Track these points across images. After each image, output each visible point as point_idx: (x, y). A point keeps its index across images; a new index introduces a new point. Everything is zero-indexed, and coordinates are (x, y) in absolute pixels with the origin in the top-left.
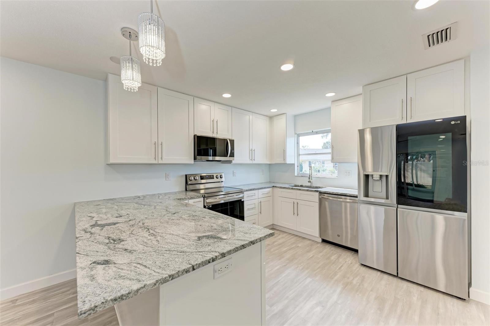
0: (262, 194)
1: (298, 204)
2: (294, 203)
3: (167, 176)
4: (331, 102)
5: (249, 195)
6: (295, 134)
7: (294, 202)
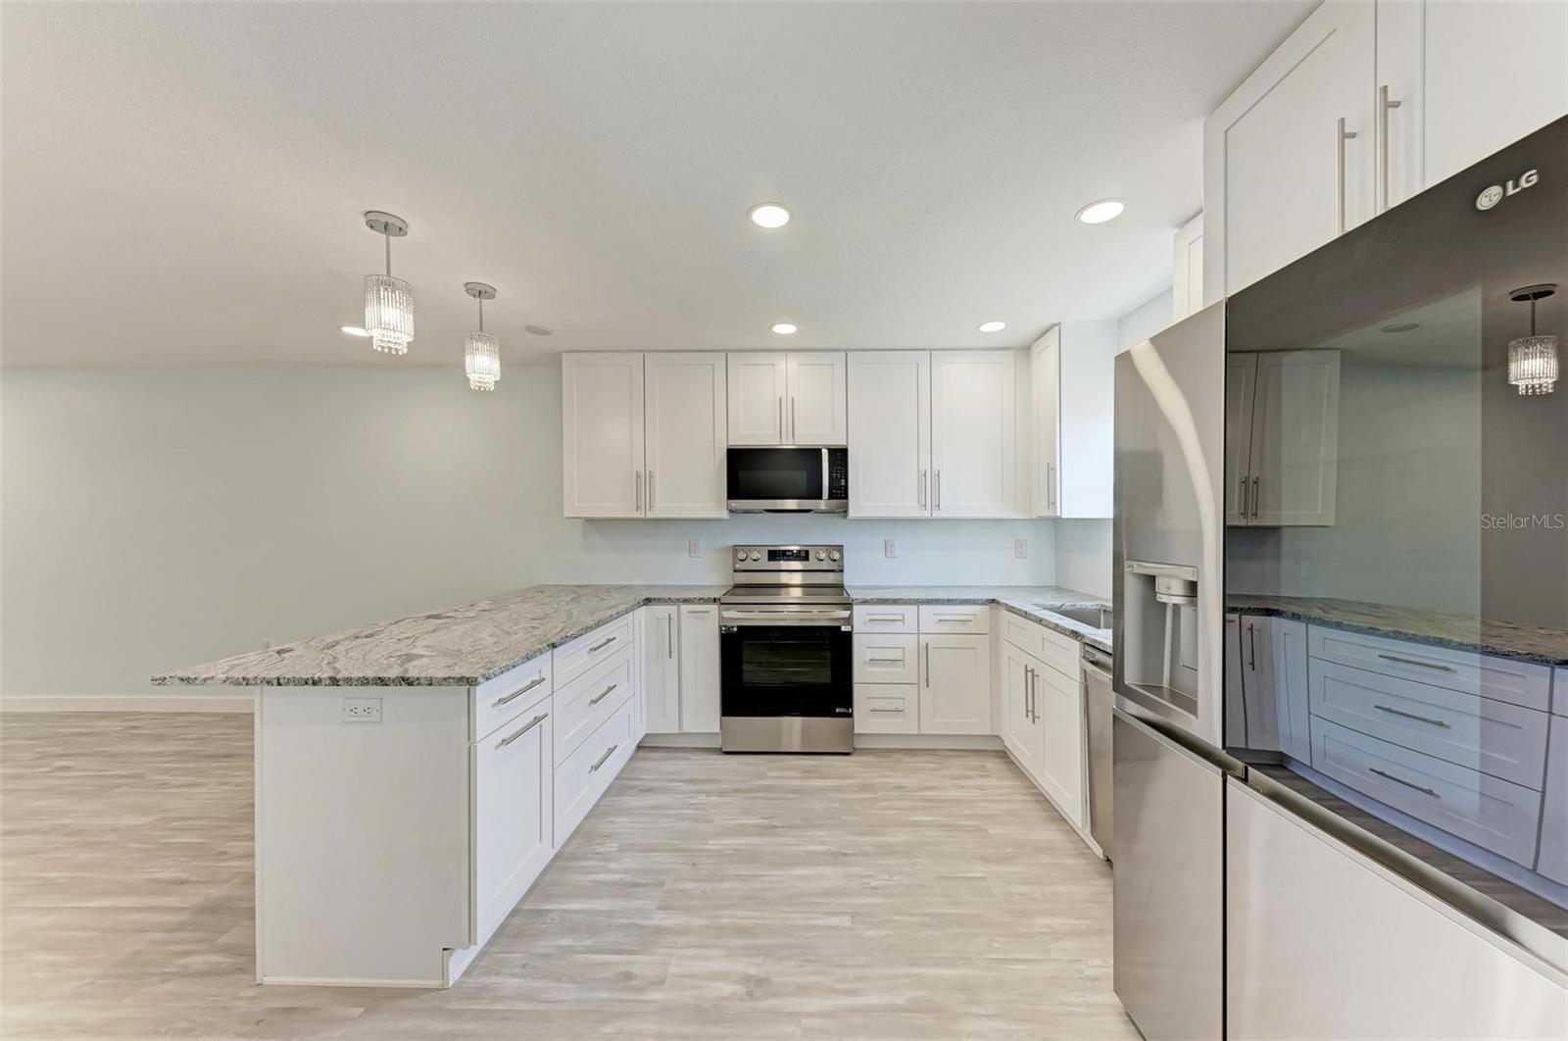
0: (937, 622)
1: (1035, 676)
2: (1026, 671)
3: (692, 549)
5: (877, 618)
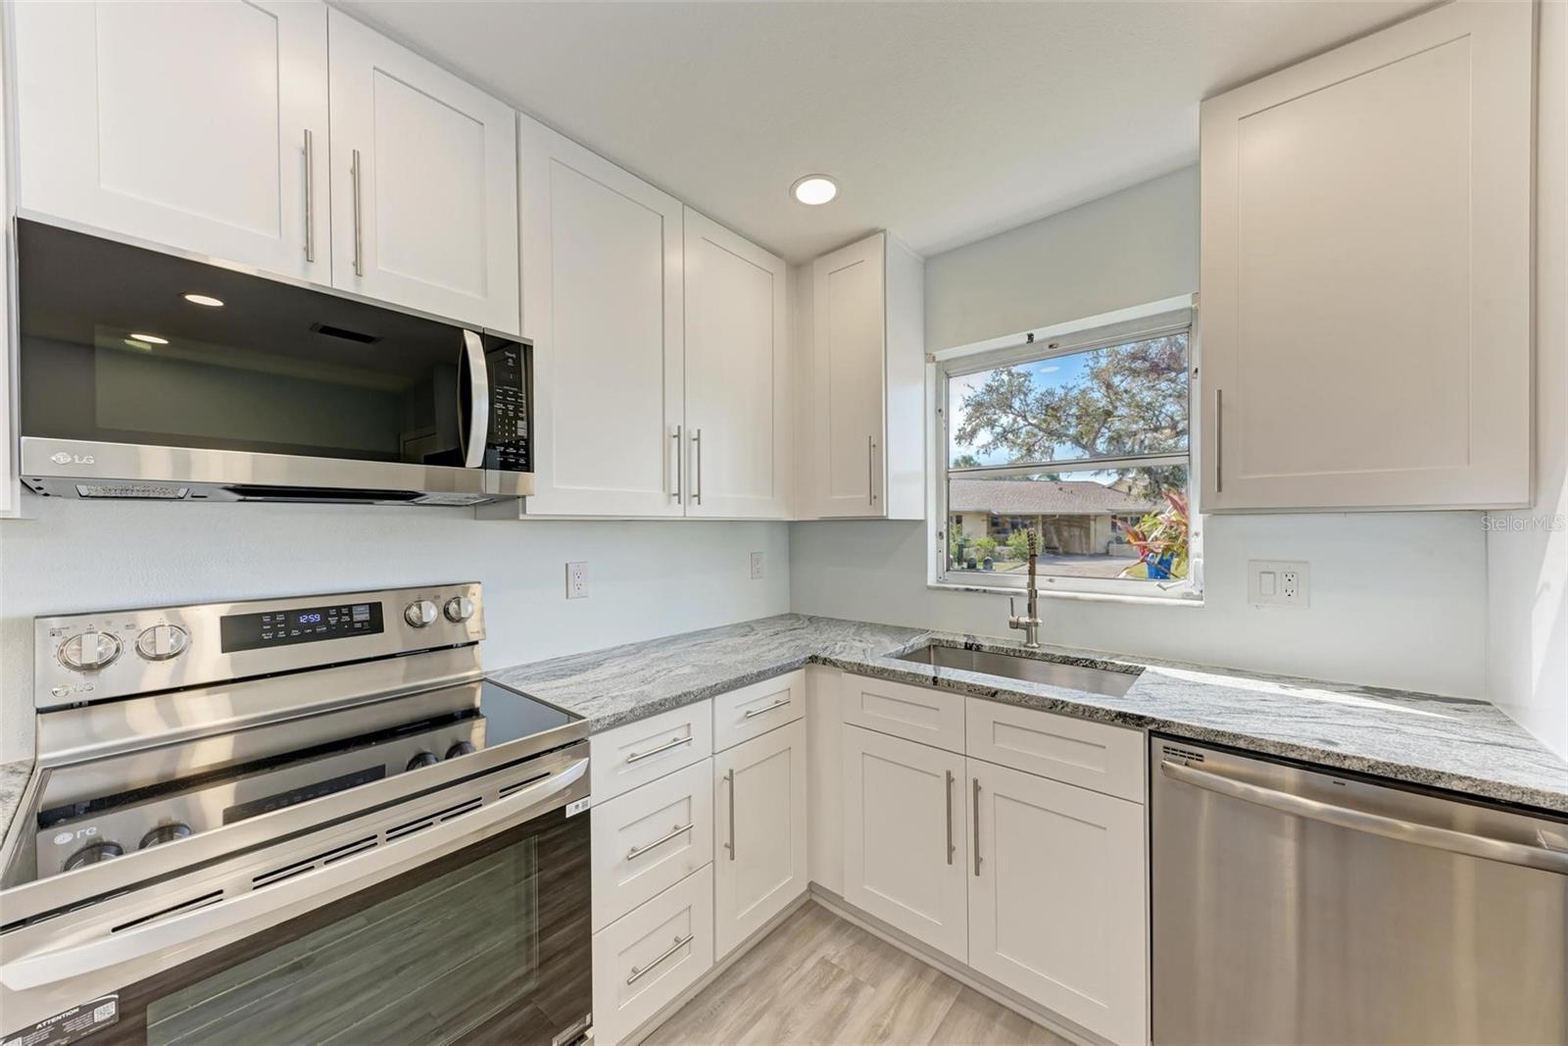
0: (740, 721)
1: (977, 788)
2: (950, 780)
4: (1198, 103)
5: (639, 750)
6: (927, 361)
7: (949, 774)
